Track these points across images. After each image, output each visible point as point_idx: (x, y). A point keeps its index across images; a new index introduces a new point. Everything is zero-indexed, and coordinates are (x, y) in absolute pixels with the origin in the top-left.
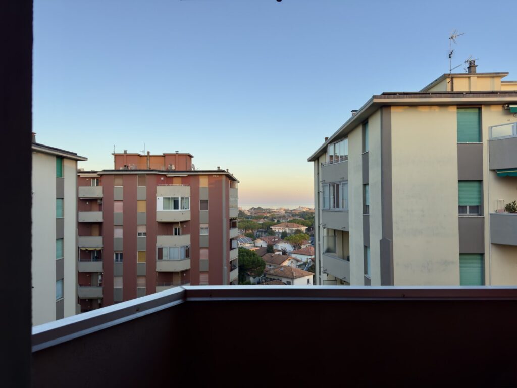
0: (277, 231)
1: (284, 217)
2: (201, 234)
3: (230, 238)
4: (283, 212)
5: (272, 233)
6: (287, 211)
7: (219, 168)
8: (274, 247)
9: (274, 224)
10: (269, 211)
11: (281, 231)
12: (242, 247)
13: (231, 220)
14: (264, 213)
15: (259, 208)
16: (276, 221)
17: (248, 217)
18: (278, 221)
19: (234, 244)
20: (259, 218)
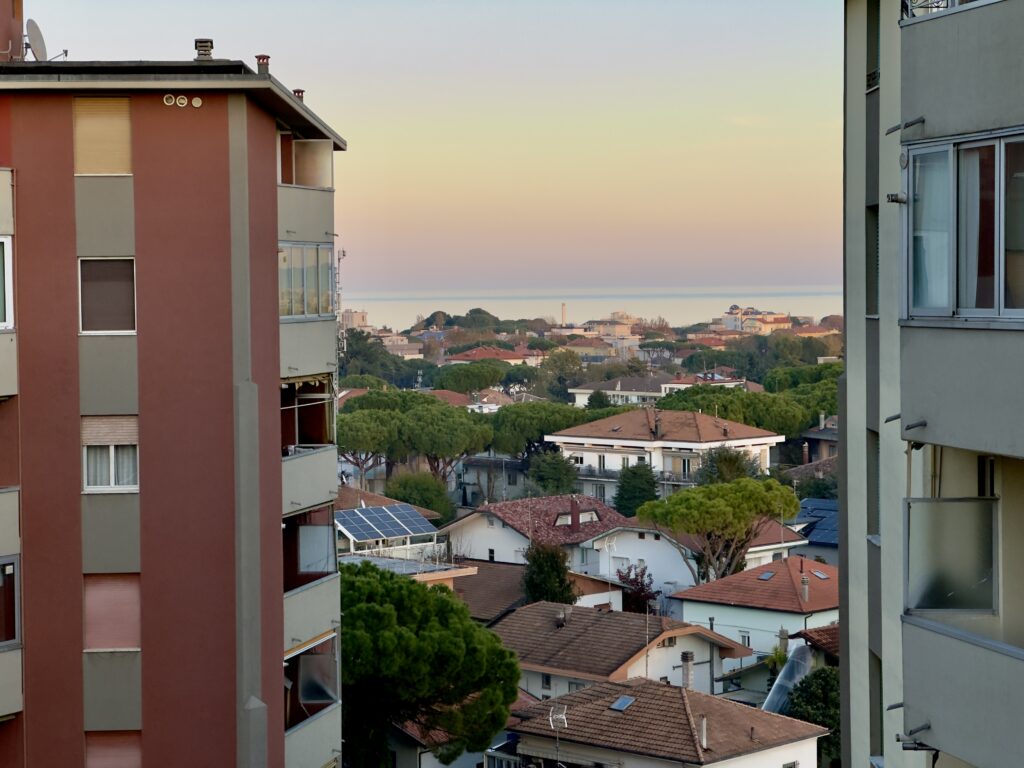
0: (591, 460)
1: (632, 373)
2: (88, 489)
3: (287, 509)
4: (628, 344)
5: (561, 477)
6: (649, 334)
7: (203, 45)
8: (575, 565)
9: (574, 421)
10: (539, 335)
11: (614, 463)
12: (367, 568)
13: (288, 395)
14: (509, 347)
15: (478, 317)
16: (582, 400)
17: (405, 375)
18: (598, 401)
19: (314, 549)
20: (473, 381)
